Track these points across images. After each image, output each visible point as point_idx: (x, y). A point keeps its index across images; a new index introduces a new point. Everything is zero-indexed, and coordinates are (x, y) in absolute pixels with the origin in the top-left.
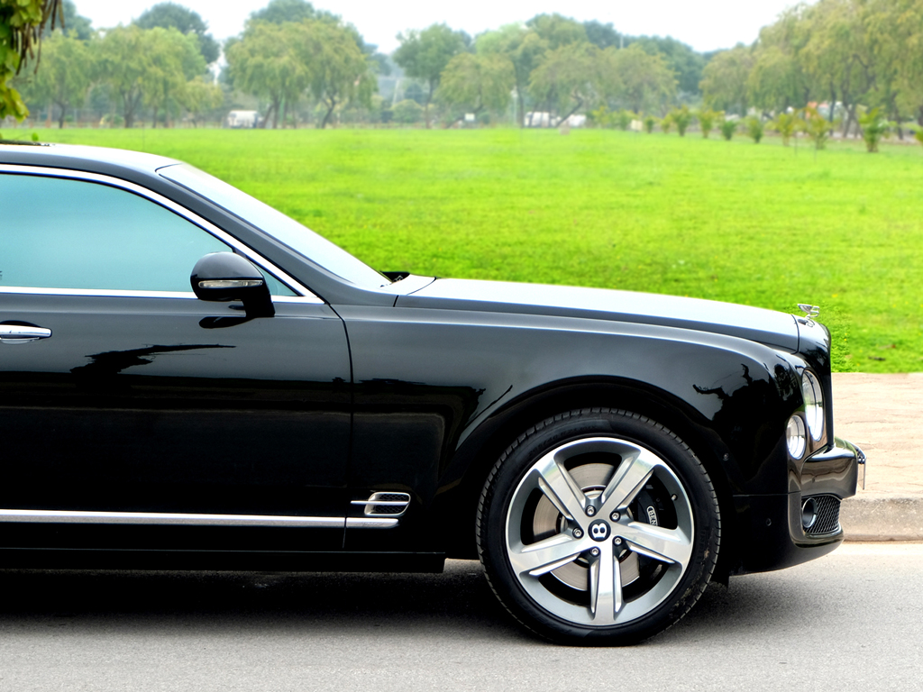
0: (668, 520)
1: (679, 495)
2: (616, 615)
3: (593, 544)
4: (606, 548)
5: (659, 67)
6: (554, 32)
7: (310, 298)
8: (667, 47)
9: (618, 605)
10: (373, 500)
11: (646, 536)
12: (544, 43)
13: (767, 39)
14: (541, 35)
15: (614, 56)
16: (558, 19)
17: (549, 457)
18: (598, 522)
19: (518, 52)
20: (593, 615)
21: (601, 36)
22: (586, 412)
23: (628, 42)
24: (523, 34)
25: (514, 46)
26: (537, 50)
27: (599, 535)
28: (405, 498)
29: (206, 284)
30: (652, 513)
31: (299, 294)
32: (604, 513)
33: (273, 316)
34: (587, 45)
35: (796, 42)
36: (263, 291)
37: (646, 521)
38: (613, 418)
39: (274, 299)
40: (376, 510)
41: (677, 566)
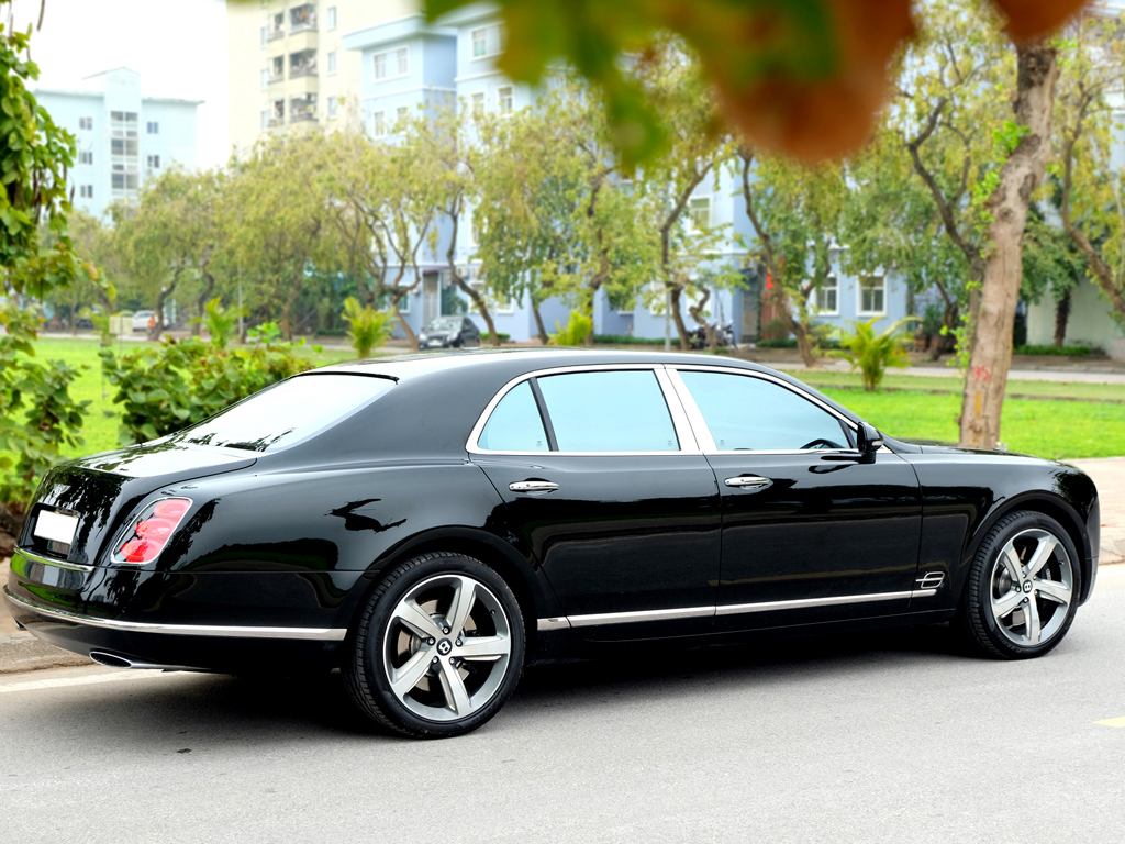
1: (1065, 561)
2: (1040, 637)
3: (1025, 595)
4: (1031, 596)
9: (1040, 631)
10: (925, 579)
17: (1010, 543)
18: (1027, 581)
20: (1030, 639)
27: (1028, 589)
28: (940, 576)
30: (1048, 573)
32: (1030, 576)
40: (926, 584)
41: (1065, 603)
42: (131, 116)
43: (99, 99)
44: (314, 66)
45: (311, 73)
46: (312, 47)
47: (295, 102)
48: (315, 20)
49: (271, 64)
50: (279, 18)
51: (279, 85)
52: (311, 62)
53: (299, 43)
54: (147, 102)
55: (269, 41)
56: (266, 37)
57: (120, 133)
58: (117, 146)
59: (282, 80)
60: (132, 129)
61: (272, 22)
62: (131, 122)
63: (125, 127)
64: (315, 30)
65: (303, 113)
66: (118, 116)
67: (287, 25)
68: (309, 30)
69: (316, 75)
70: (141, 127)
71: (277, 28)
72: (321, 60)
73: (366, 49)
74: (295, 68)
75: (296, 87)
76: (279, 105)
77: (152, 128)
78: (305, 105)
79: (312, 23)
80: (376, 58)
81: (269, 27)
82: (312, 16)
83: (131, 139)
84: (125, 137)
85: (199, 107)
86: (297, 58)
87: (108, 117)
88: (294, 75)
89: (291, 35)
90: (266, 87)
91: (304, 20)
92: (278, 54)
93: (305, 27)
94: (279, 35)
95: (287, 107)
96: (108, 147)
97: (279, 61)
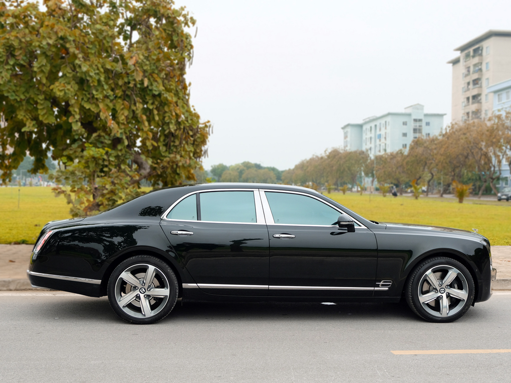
0: (460, 288)
1: (464, 281)
2: (447, 314)
3: (440, 294)
4: (444, 295)
5: (272, 174)
6: (247, 165)
7: (363, 227)
8: (273, 169)
9: (448, 311)
10: (381, 283)
11: (455, 292)
12: (245, 168)
13: (297, 167)
14: (245, 166)
15: (262, 171)
16: (248, 163)
17: (430, 271)
18: (442, 288)
19: (239, 170)
20: (441, 314)
21: (258, 167)
22: (439, 258)
23: (265, 168)
24: (240, 166)
25: (238, 169)
26: (243, 170)
27: (442, 292)
28: (391, 282)
29: (342, 223)
30: (456, 286)
31: (360, 226)
32: (444, 286)
33: (354, 231)
34: (255, 169)
35: (305, 168)
36: (353, 226)
37: (455, 288)
38: (447, 260)
39: (355, 227)
40: (382, 285)
41: (464, 300)
42: (420, 120)
43: (409, 115)
44: (480, 99)
45: (479, 102)
46: (480, 92)
47: (473, 112)
48: (481, 83)
49: (465, 100)
50: (468, 84)
51: (468, 107)
52: (479, 98)
53: (475, 92)
54: (426, 115)
55: (465, 92)
56: (464, 90)
57: (416, 126)
58: (415, 130)
59: (468, 105)
60: (420, 125)
61: (466, 85)
62: (420, 122)
63: (418, 124)
64: (481, 87)
65: (476, 116)
66: (415, 120)
67: (471, 86)
68: (478, 87)
69: (481, 103)
70: (423, 124)
71: (468, 87)
72: (483, 97)
73: (495, 92)
74: (474, 101)
75: (473, 107)
76: (468, 114)
77: (428, 124)
78: (477, 113)
79: (480, 84)
80: (499, 95)
81: (465, 87)
82: (480, 82)
83: (420, 128)
84: (418, 127)
85: (445, 117)
86: (474, 97)
87: (412, 121)
88: (473, 103)
89: (473, 89)
90: (463, 108)
91: (477, 84)
92: (467, 96)
93: (477, 86)
94: (468, 89)
95: (470, 115)
96: (412, 131)
97: (468, 99)
